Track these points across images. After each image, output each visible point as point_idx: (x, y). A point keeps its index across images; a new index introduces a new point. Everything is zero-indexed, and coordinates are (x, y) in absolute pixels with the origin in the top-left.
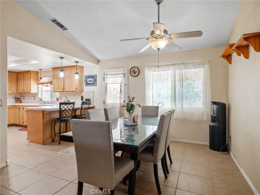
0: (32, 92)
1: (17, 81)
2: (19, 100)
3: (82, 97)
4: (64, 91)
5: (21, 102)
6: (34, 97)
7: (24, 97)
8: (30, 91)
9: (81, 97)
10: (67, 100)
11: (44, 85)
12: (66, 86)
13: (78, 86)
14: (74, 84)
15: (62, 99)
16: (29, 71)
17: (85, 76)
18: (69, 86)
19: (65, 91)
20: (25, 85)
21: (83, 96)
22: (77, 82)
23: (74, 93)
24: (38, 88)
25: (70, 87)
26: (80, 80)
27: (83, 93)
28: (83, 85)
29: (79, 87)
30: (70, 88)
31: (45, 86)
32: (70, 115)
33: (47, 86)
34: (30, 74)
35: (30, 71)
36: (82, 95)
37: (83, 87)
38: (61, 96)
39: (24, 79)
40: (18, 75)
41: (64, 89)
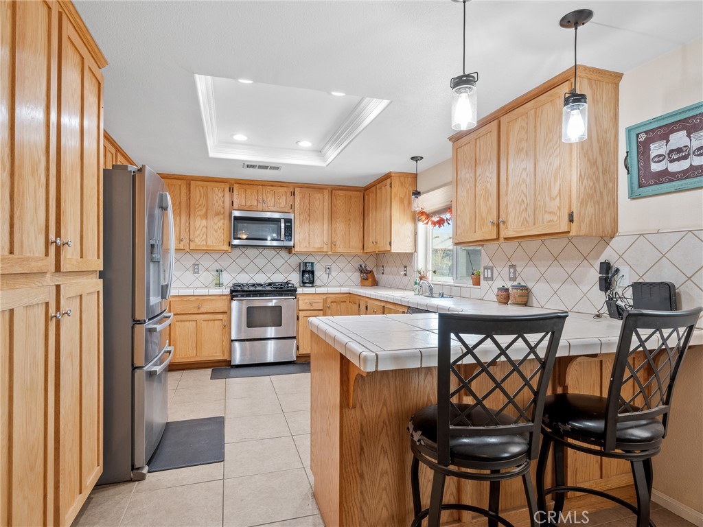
0: (394, 249)
1: (362, 218)
2: (369, 275)
3: (606, 268)
4: (498, 238)
5: (375, 284)
6: (405, 267)
7: (383, 266)
8: (391, 245)
9: (598, 268)
10: (515, 283)
11: (430, 223)
12: (510, 209)
13: (583, 203)
14: (555, 191)
15: (492, 279)
16: (388, 176)
17: (629, 130)
18: (523, 207)
19: (506, 239)
20: (378, 227)
21: (615, 265)
22: (575, 178)
23: (556, 245)
24: (416, 234)
25: (530, 211)
26: (594, 164)
27: (613, 242)
28: (614, 192)
29: (590, 209)
30: (530, 220)
31: (434, 223)
32: (527, 383)
33: (440, 222)
34: (391, 183)
35: (390, 173)
36: (608, 255)
37: (614, 203)
38: (491, 264)
39: (378, 206)
40: (366, 197)
41: (501, 225)
